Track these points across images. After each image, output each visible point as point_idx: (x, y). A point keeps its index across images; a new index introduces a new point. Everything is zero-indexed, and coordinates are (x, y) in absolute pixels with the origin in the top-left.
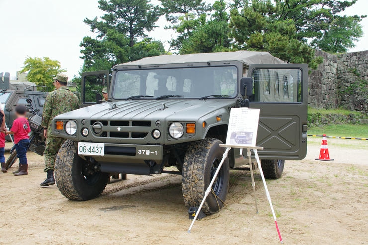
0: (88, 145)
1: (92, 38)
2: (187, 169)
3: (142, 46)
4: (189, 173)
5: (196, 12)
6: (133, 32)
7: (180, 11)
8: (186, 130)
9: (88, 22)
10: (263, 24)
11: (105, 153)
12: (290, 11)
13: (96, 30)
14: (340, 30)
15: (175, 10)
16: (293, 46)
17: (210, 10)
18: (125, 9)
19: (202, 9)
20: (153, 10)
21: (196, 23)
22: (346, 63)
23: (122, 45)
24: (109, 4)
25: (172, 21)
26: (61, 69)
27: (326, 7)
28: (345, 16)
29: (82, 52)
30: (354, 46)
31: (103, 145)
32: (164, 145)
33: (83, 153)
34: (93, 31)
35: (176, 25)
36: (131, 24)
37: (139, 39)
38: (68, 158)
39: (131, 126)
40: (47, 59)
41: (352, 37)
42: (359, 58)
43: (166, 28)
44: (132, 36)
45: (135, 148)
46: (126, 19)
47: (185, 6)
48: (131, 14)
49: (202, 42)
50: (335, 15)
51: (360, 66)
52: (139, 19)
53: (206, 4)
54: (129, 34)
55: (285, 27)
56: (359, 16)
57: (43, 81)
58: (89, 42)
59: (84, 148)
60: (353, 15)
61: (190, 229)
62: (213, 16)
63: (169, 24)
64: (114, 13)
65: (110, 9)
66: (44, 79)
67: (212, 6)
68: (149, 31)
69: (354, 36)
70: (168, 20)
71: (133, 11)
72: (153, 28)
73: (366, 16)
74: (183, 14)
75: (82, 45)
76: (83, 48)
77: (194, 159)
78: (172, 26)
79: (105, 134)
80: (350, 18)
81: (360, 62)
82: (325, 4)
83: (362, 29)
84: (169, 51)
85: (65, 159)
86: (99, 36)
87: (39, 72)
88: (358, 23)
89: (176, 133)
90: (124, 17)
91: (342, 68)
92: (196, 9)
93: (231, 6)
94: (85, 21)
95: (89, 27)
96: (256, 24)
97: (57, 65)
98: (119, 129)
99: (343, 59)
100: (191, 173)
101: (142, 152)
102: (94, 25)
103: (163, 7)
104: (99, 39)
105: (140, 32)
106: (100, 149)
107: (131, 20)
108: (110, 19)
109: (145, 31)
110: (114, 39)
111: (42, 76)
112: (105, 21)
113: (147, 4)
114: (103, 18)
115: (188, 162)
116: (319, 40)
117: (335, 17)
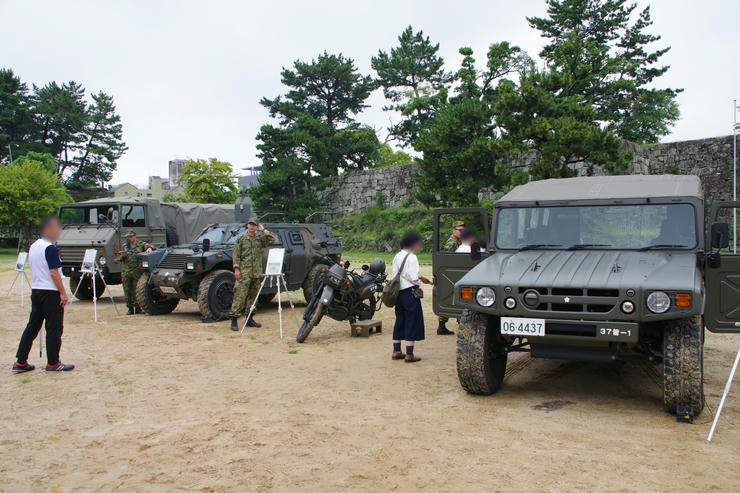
0: (517, 321)
1: (274, 127)
2: (674, 354)
3: (346, 135)
4: (677, 361)
5: (429, 84)
6: (331, 115)
7: (405, 83)
8: (673, 302)
9: (266, 103)
10: (549, 105)
11: (546, 332)
12: (578, 83)
13: (278, 115)
14: (647, 109)
15: (397, 81)
16: (595, 136)
17: (451, 80)
18: (320, 82)
19: (439, 80)
20: (362, 83)
21: (433, 101)
22: (661, 159)
23: (319, 136)
24: (298, 75)
25: (393, 98)
26: (232, 174)
27: (626, 77)
28: (653, 90)
29: (258, 147)
30: (668, 133)
31: (542, 322)
32: (640, 323)
33: (509, 332)
34: (273, 116)
35: (400, 103)
36: (329, 104)
37: (340, 125)
38: (478, 337)
39: (585, 296)
40: (214, 161)
41: (666, 120)
42: (680, 152)
43: (386, 109)
44: (330, 121)
45: (594, 326)
46: (321, 97)
47: (413, 75)
48: (329, 88)
49: (452, 131)
50: (640, 87)
51: (682, 163)
52: (340, 96)
53: (444, 72)
54: (325, 118)
55: (579, 109)
56: (673, 89)
57: (209, 193)
58: (269, 133)
59: (511, 326)
60: (664, 88)
61: (709, 439)
62: (457, 89)
63: (389, 102)
64: (304, 89)
65: (298, 83)
66: (212, 191)
67: (454, 74)
68: (356, 112)
69: (669, 118)
70: (387, 96)
71: (331, 85)
72: (363, 109)
73: (683, 90)
74: (410, 88)
75: (259, 138)
76: (261, 142)
77: (682, 341)
78: (395, 106)
79: (543, 306)
80: (661, 92)
81: (681, 158)
82: (624, 72)
83: (679, 108)
84: (387, 141)
85: (473, 340)
86: (282, 123)
87: (204, 180)
88: (673, 99)
89: (660, 306)
90: (318, 93)
91: (657, 167)
92: (429, 80)
93: (485, 75)
94: (262, 102)
95: (267, 110)
96: (539, 103)
97: (229, 169)
98: (567, 300)
99: (658, 152)
100: (682, 360)
101: (607, 332)
102: (275, 107)
103: (379, 78)
104: (283, 128)
105: (342, 114)
106: (537, 327)
107: (329, 98)
108: (299, 97)
109: (349, 113)
110: (307, 128)
111: (208, 186)
112: (291, 101)
113: (353, 73)
114: (288, 96)
115: (674, 345)
116: (618, 124)
117: (641, 91)
